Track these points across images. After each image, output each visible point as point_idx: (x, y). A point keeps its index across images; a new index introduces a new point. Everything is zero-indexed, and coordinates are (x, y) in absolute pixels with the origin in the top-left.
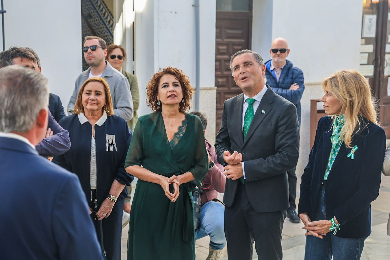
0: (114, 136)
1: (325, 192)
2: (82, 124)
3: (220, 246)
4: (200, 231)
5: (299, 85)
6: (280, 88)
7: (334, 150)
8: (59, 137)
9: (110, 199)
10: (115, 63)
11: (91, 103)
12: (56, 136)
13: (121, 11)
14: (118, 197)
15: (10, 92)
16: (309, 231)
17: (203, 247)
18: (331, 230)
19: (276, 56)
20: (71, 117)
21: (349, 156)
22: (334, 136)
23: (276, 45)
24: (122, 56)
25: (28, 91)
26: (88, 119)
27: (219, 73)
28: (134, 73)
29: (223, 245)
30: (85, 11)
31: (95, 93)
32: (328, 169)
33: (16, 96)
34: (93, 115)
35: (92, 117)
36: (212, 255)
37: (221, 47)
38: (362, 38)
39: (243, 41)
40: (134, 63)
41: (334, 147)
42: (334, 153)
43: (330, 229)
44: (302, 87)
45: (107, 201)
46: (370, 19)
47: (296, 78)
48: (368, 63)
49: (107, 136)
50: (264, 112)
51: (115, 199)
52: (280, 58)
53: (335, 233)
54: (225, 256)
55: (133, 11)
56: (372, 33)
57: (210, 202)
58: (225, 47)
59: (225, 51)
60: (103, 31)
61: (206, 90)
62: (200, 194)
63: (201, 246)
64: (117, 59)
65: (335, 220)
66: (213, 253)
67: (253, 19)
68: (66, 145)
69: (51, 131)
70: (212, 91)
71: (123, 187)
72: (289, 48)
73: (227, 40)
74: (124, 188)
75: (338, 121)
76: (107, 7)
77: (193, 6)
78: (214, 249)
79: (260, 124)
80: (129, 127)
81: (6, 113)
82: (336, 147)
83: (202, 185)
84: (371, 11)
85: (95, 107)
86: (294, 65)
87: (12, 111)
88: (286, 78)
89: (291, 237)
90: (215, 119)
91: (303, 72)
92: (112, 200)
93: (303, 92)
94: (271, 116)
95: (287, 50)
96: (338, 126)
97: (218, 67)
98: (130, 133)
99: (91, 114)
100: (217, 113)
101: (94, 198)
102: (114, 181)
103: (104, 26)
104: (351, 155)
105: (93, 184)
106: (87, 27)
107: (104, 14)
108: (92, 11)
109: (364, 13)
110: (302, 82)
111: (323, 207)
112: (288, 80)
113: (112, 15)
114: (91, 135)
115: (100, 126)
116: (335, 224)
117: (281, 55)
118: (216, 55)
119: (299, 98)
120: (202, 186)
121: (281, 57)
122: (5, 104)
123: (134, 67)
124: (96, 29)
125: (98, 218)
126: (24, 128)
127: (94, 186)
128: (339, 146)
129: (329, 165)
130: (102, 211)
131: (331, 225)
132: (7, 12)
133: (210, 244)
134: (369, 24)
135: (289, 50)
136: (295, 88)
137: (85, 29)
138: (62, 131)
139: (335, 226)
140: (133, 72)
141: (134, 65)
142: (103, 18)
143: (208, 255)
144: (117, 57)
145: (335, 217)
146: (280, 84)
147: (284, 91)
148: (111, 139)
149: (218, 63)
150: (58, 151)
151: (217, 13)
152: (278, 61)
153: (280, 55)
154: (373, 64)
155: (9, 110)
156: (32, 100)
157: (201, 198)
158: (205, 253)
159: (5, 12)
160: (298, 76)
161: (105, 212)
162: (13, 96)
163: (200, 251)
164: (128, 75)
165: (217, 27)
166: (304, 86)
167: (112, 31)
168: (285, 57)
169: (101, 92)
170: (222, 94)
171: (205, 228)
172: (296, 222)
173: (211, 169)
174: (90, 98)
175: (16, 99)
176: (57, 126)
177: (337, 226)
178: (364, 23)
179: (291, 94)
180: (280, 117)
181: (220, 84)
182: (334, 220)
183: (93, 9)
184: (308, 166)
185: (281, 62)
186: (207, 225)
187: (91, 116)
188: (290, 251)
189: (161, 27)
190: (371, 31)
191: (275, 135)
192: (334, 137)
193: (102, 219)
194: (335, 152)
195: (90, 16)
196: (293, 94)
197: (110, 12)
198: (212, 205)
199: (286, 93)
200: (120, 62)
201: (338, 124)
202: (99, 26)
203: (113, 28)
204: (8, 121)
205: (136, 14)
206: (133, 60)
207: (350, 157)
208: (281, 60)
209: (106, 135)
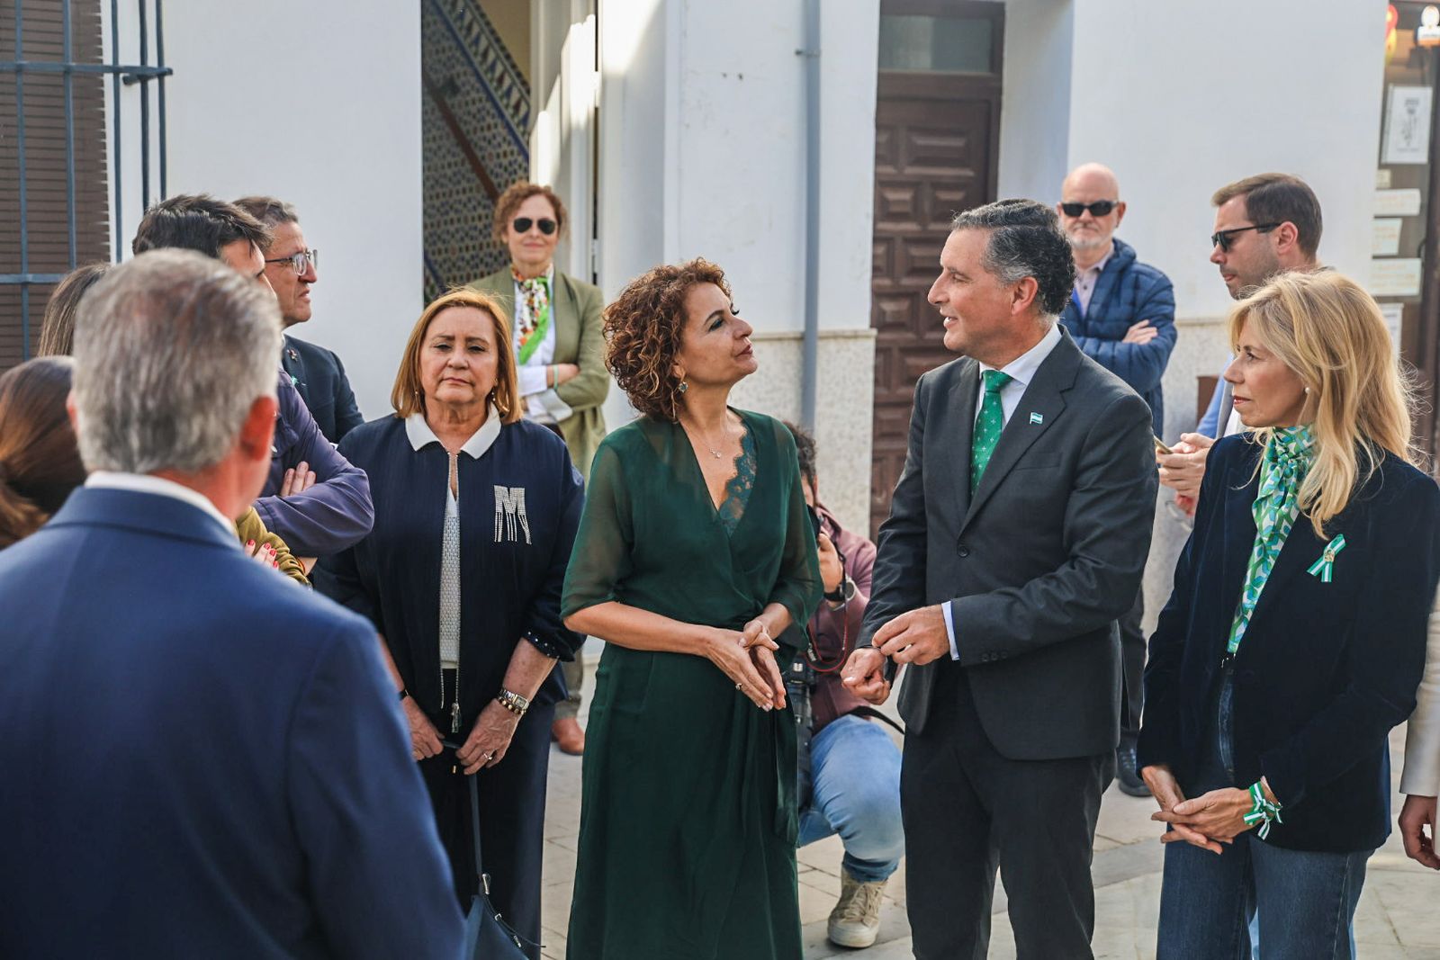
0: (521, 491)
1: (1234, 693)
2: (416, 449)
3: (878, 869)
4: (809, 817)
5: (1158, 328)
6: (1092, 336)
7: (1264, 551)
8: (335, 491)
9: (505, 702)
10: (527, 245)
11: (452, 379)
12: (323, 489)
13: (555, 70)
14: (533, 697)
15: (158, 337)
16: (1175, 826)
17: (821, 871)
18: (1250, 821)
19: (1079, 225)
20: (382, 426)
21: (1313, 571)
22: (1262, 499)
23: (1076, 190)
24: (551, 223)
25: (218, 333)
26: (436, 432)
27: (886, 282)
28: (595, 282)
29: (889, 865)
30: (436, 72)
31: (466, 345)
32: (1241, 614)
33: (180, 348)
34: (455, 418)
35: (453, 425)
36: (852, 901)
37: (892, 195)
38: (1382, 166)
39: (969, 173)
40: (596, 247)
41: (1266, 539)
42: (1263, 561)
43: (1246, 819)
44: (1167, 333)
45: (494, 710)
46: (1409, 102)
47: (1147, 301)
48: (1402, 254)
49: (500, 490)
50: (1036, 418)
51: (521, 706)
52: (1092, 232)
53: (1263, 833)
54: (895, 904)
55: (596, 70)
56: (1414, 150)
57: (844, 718)
58: (906, 195)
59: (907, 209)
60: (494, 137)
61: (842, 341)
62: (808, 690)
63: (815, 869)
64: (535, 231)
65: (1265, 790)
66: (856, 895)
67: (1005, 98)
68: (358, 517)
69: (309, 470)
70: (860, 342)
71: (548, 665)
72: (1121, 199)
73: (912, 171)
74: (552, 668)
75: (1279, 449)
76: (508, 57)
77: (798, 53)
78: (859, 881)
79: (1020, 458)
80: (574, 462)
81: (143, 406)
82: (1272, 538)
83: (814, 659)
84: (1416, 72)
85: (465, 393)
86: (1142, 259)
87: (165, 399)
88: (1114, 302)
89: (1124, 844)
90: (869, 440)
91: (1173, 280)
92: (510, 707)
93: (1170, 349)
94: (1061, 434)
95: (1118, 203)
96: (1278, 468)
97: (881, 263)
98: (578, 484)
99: (451, 418)
100: (876, 419)
101: (450, 701)
102: (521, 642)
103: (499, 121)
104: (1323, 568)
105: (449, 652)
106: (441, 123)
107: (501, 80)
108: (459, 68)
109: (1391, 80)
110: (1170, 318)
111: (1224, 746)
112: (1120, 310)
113: (525, 83)
114: (447, 487)
115: (476, 456)
116: (1264, 800)
117: (1095, 221)
118: (877, 219)
119: (1158, 373)
120: (814, 662)
121: (1096, 231)
122: (143, 375)
123: (596, 259)
124: (471, 131)
125: (465, 767)
126: (199, 458)
127: (450, 659)
128: (1281, 536)
129: (1245, 600)
130: (477, 746)
131: (1251, 806)
132: (175, 71)
133: (843, 863)
134: (1406, 117)
135: (1123, 206)
136: (1145, 338)
137: (434, 132)
138: (347, 471)
139: (1263, 808)
140: (595, 276)
141: (596, 253)
142: (497, 95)
143: (837, 900)
144: (535, 225)
145: (1264, 780)
146: (1091, 323)
147: (1105, 348)
148: (510, 500)
149: (881, 250)
150: (330, 538)
151: (881, 77)
152: (1083, 242)
153: (1090, 222)
154: (1419, 256)
155: (154, 395)
156: (228, 365)
157: (812, 705)
158: (828, 893)
159: (170, 72)
160: (1155, 294)
161: (487, 748)
162: (169, 351)
163: (812, 887)
164: (573, 286)
165: (879, 127)
166: (1174, 329)
167: (526, 137)
168: (1109, 230)
169: (484, 341)
170: (896, 353)
171: (825, 806)
172: (1142, 793)
173: (845, 608)
174: (450, 363)
175: (177, 359)
176: (329, 455)
177: (1273, 809)
178: (1387, 116)
179: (1130, 357)
180: (1089, 436)
181: (889, 319)
182: (1260, 790)
183: (463, 65)
184: (1171, 602)
185: (1096, 247)
186: (835, 795)
187: (450, 422)
188: (1118, 890)
189: (688, 126)
190: (1414, 143)
191: (1069, 497)
192: (1263, 504)
193: (477, 772)
194: (1266, 555)
195: (452, 87)
196: (1134, 359)
197: (519, 75)
198: (851, 729)
199: (1110, 353)
200: (547, 243)
201: (1279, 460)
202: (484, 119)
203: (528, 129)
204: (149, 432)
205: (604, 82)
206: (595, 236)
207: (1320, 574)
208: (1094, 240)
209: (496, 487)
